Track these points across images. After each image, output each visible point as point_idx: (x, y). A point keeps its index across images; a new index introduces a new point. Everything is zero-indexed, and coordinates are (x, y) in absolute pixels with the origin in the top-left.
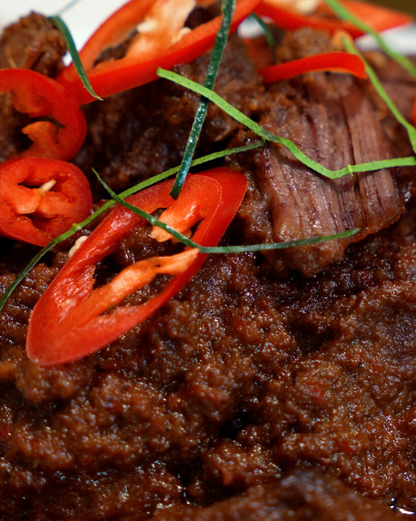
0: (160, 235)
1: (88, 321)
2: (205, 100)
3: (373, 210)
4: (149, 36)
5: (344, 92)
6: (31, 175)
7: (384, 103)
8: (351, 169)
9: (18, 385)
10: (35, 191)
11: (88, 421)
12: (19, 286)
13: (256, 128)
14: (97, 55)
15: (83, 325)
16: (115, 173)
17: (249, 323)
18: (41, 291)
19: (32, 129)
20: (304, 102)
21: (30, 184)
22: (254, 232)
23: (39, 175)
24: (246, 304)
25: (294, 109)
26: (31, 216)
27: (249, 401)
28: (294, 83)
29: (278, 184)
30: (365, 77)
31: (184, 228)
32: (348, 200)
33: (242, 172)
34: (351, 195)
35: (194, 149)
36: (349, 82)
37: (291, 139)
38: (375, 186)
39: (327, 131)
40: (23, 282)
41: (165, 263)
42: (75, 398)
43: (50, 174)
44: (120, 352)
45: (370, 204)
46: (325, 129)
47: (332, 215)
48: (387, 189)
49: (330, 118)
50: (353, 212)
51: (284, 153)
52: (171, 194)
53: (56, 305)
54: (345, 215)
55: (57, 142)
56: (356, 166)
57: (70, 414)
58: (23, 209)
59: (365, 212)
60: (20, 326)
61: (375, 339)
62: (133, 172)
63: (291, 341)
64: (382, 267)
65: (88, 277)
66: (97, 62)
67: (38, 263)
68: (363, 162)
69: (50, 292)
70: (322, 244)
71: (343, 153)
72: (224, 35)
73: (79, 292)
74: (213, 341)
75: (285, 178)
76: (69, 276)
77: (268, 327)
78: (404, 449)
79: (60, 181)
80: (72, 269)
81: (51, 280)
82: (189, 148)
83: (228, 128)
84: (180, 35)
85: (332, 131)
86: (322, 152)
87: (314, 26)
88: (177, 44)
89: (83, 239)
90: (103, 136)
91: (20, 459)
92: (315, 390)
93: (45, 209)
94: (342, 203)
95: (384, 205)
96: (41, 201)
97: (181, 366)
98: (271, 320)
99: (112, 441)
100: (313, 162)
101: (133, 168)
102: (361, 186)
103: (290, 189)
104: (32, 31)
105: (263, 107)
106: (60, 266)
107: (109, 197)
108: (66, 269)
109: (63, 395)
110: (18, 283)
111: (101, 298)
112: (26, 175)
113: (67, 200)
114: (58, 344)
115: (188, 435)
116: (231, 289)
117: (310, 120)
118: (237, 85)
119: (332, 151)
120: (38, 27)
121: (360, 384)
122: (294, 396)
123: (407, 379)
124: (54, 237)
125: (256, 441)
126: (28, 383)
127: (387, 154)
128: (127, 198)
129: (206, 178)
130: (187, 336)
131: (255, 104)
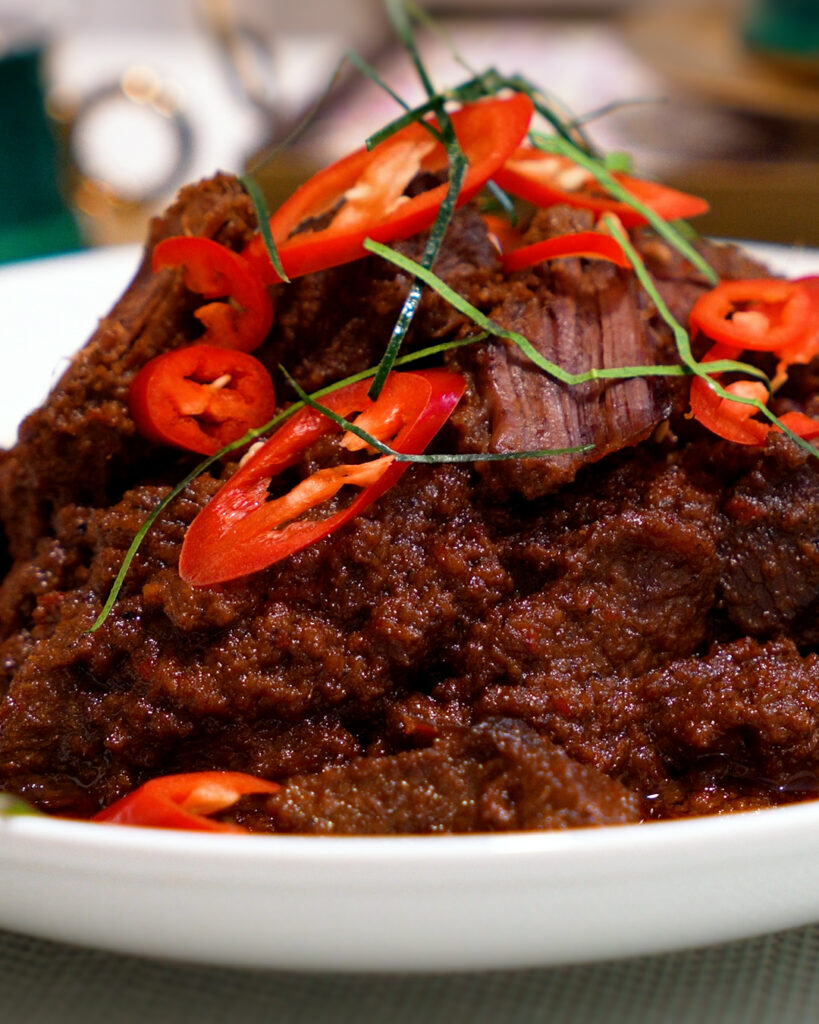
0: (351, 442)
1: (255, 536)
2: (420, 283)
3: (619, 425)
4: (358, 205)
5: (602, 285)
6: (201, 368)
7: (650, 298)
8: (596, 373)
9: (167, 608)
10: (205, 387)
11: (248, 656)
12: (175, 498)
13: (482, 320)
14: (294, 228)
15: (248, 541)
16: (307, 373)
17: (454, 551)
18: (202, 504)
19: (205, 312)
20: (548, 294)
21: (200, 378)
22: (468, 445)
23: (210, 367)
24: (452, 530)
25: (535, 300)
26: (197, 418)
27: (449, 647)
28: (538, 271)
29: (503, 387)
30: (627, 265)
31: (383, 436)
32: (590, 413)
33: (460, 373)
34: (596, 406)
35: (400, 342)
36: (611, 274)
37: (525, 335)
38: (625, 396)
39: (573, 328)
40: (182, 494)
41: (352, 472)
42: (235, 628)
43: (225, 368)
44: (293, 579)
45: (616, 417)
46: (570, 325)
47: (567, 428)
48: (641, 400)
49: (578, 315)
50: (595, 428)
51: (514, 352)
52: (370, 395)
53: (218, 518)
54: (584, 430)
55: (235, 328)
56: (604, 371)
57: (226, 646)
58: (190, 408)
59: (610, 427)
60: (175, 546)
61: (610, 581)
62: (329, 372)
63: (506, 578)
64: (630, 498)
65: (261, 490)
66: (291, 236)
67: (202, 473)
68: (614, 367)
69: (213, 505)
70: (549, 460)
71: (590, 358)
72: (449, 206)
73: (248, 505)
74: (409, 572)
75: (512, 381)
76: (239, 487)
77: (478, 558)
78: (640, 719)
79: (236, 377)
80: (240, 480)
81: (215, 494)
82: (394, 339)
83: (451, 322)
84: (396, 205)
85: (580, 332)
86: (563, 354)
87: (574, 205)
88: (392, 214)
89: (258, 445)
90: (297, 329)
91: (163, 700)
92: (529, 636)
93: (216, 410)
94: (582, 415)
95: (632, 419)
96: (210, 401)
97: (367, 599)
98: (482, 550)
99: (276, 683)
100: (549, 363)
101: (329, 367)
102: (608, 396)
103: (518, 396)
104: (217, 197)
105: (495, 297)
106: (228, 478)
107: (297, 398)
108: (235, 479)
109: (219, 622)
110: (175, 494)
111: (273, 511)
112: (194, 368)
113: (243, 401)
114: (216, 561)
115: (369, 680)
116: (438, 515)
117: (552, 315)
118: (466, 270)
119: (576, 353)
120: (224, 191)
121: (589, 635)
122: (502, 641)
123: (650, 634)
124: (224, 444)
125: (455, 696)
126: (178, 605)
127: (647, 361)
128: (318, 400)
129: (414, 377)
130: (376, 562)
131: (485, 294)
